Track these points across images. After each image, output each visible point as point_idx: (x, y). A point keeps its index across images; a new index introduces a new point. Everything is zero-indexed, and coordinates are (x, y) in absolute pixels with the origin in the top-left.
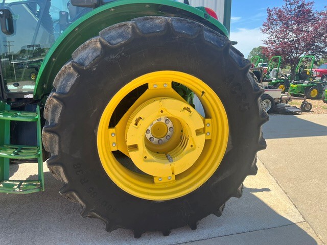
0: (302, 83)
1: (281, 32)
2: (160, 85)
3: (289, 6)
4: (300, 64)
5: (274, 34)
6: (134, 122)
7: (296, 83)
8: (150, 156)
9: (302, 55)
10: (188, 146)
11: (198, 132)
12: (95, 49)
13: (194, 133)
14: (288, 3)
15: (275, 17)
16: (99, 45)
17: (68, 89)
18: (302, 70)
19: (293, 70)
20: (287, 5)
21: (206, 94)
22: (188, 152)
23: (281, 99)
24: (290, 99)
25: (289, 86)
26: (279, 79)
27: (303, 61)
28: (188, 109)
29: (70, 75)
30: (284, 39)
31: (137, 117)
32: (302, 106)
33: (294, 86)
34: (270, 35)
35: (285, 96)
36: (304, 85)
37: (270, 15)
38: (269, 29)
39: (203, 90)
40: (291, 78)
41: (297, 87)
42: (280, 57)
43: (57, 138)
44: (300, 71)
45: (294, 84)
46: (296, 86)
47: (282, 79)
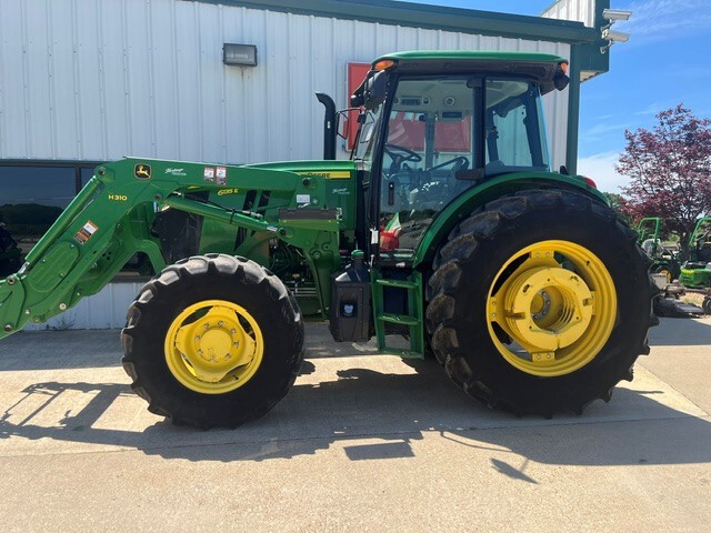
0: (704, 267)
1: (656, 172)
2: (542, 255)
3: (667, 127)
4: (696, 234)
5: (643, 177)
6: (522, 288)
7: (692, 267)
8: (535, 326)
9: (701, 216)
10: (574, 319)
11: (586, 302)
12: (492, 221)
13: (581, 303)
14: (665, 121)
15: (641, 146)
16: (498, 217)
17: (468, 256)
18: (702, 243)
19: (684, 242)
20: (662, 124)
21: (592, 264)
22: (575, 324)
23: (666, 290)
24: (682, 292)
25: (680, 272)
26: (659, 259)
27: (703, 227)
28: (576, 278)
29: (471, 244)
30: (662, 186)
31: (525, 284)
32: (704, 303)
33: (687, 271)
34: (634, 179)
35: (673, 288)
36: (706, 270)
37: (633, 143)
38: (632, 166)
39: (587, 259)
40: (682, 258)
41: (695, 274)
42: (657, 219)
43: (453, 301)
44: (698, 245)
45: (688, 268)
46: (692, 271)
47: (665, 259)
